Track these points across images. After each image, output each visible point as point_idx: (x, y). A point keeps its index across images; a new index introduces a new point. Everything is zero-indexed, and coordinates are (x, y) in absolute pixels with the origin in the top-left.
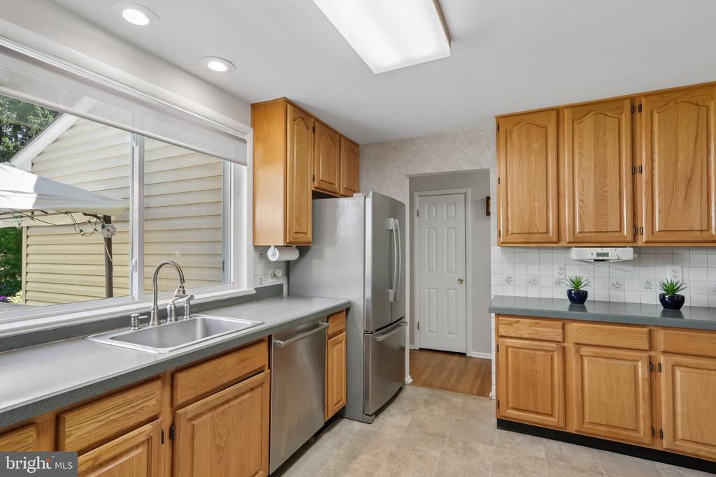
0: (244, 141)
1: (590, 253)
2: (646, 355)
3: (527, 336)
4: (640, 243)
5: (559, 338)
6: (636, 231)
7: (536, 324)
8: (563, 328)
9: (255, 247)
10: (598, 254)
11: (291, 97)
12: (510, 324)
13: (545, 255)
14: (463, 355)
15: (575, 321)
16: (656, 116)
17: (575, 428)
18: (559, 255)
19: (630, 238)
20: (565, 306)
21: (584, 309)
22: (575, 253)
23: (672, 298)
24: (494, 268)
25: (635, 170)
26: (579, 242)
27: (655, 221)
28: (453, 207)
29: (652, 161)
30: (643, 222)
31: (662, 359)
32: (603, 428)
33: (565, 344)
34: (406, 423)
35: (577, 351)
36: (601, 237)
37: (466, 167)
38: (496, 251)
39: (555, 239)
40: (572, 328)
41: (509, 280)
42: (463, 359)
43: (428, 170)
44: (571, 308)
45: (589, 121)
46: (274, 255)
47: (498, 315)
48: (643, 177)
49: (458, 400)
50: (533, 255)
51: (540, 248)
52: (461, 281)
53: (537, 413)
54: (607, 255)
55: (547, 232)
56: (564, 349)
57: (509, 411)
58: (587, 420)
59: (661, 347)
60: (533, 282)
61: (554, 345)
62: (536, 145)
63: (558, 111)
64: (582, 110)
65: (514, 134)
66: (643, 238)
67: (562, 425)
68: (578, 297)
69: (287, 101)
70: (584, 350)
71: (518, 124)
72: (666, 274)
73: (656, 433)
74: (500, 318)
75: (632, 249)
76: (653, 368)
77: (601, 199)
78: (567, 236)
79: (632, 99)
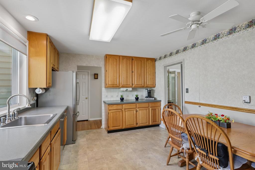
0: (26, 46)
1: (125, 89)
2: (135, 109)
3: (115, 109)
4: (133, 87)
5: (121, 108)
6: (132, 84)
7: (117, 106)
8: (122, 106)
9: (29, 88)
10: (126, 89)
11: (48, 34)
12: (112, 107)
13: (115, 90)
14: (87, 120)
15: (124, 104)
16: (135, 62)
17: (124, 127)
18: (117, 90)
19: (131, 86)
20: (120, 101)
21: (123, 101)
22: (122, 89)
23: (137, 98)
24: (103, 94)
25: (132, 72)
26: (123, 87)
27: (135, 83)
28: (84, 76)
29: (135, 70)
30: (133, 83)
31: (138, 109)
32: (129, 126)
33: (123, 110)
34: (85, 140)
35: (125, 110)
36: (127, 86)
37: (96, 66)
38: (103, 89)
39: (119, 86)
40: (124, 105)
41: (107, 96)
42: (87, 122)
43: (84, 65)
44: (121, 102)
45: (125, 60)
46: (39, 91)
47: (109, 105)
48: (133, 73)
49: (95, 131)
50: (112, 90)
51: (116, 88)
52: (86, 98)
53: (117, 126)
54: (128, 89)
55: (117, 84)
56: (122, 110)
57: (111, 128)
58: (126, 125)
59: (137, 107)
60: (112, 97)
61: (120, 110)
62: (115, 63)
63: (119, 56)
64: (124, 57)
65: (110, 59)
66: (134, 86)
67: (122, 128)
68: (122, 99)
69: (47, 35)
70: (126, 110)
71: (111, 57)
72: (135, 93)
73: (137, 124)
74: (109, 106)
75: (131, 88)
76: (137, 111)
77: (127, 77)
78: (121, 85)
79: (132, 57)
